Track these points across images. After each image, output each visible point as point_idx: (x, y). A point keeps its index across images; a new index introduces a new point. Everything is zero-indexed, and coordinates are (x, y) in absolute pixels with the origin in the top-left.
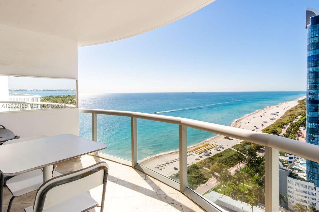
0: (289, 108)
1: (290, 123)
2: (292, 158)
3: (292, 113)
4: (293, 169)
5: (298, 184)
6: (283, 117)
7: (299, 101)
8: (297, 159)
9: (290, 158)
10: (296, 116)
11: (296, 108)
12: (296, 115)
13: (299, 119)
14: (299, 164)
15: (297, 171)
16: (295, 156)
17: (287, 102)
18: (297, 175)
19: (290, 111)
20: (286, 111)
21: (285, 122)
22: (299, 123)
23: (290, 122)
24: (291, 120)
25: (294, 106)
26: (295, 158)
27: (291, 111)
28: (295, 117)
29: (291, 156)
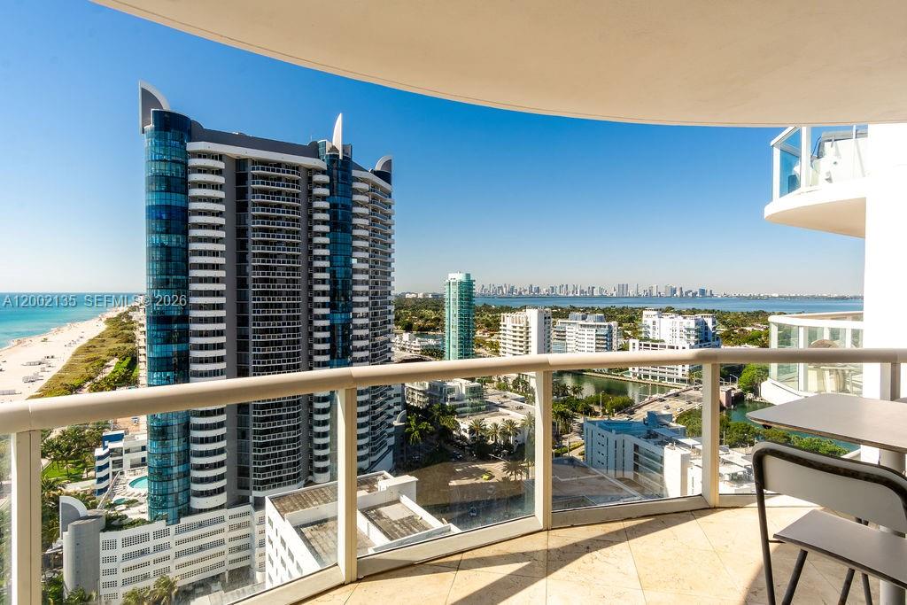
0: (84, 342)
1: (88, 383)
2: (107, 477)
3: (92, 355)
4: (112, 506)
5: (127, 542)
6: (69, 367)
7: (109, 321)
8: (120, 477)
9: (100, 480)
10: (106, 361)
11: (101, 339)
12: (104, 357)
13: (112, 369)
14: (127, 485)
15: (124, 507)
16: (114, 470)
17: (76, 325)
18: (126, 517)
19: (88, 348)
20: (74, 349)
21: (76, 383)
22: (114, 380)
23: (91, 378)
24: (93, 375)
25: (97, 334)
26: (114, 474)
27: (90, 349)
28: (103, 365)
29: (102, 474)
